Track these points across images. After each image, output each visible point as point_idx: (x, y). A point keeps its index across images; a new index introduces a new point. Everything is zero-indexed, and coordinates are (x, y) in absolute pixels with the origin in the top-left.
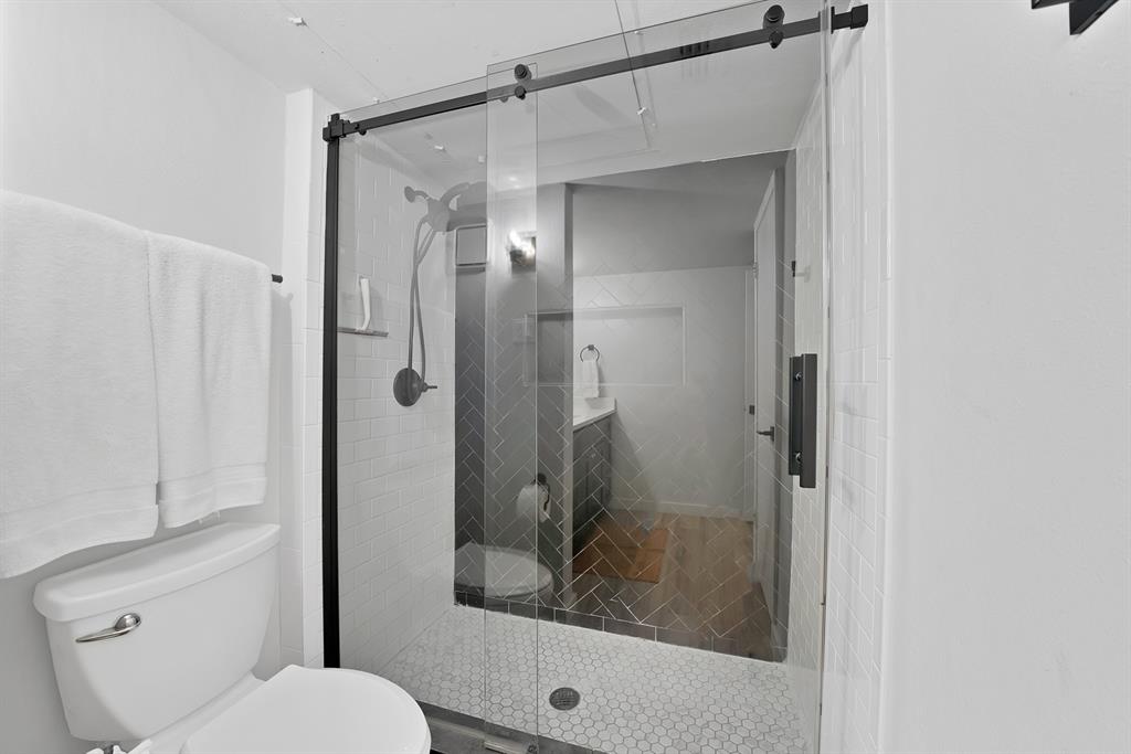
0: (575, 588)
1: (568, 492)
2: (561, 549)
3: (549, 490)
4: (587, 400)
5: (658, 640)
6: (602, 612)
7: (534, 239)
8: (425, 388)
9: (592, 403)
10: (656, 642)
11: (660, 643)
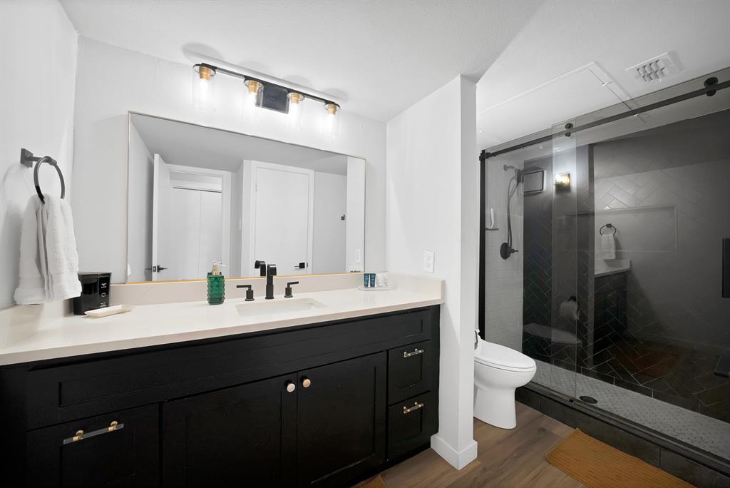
0: (595, 358)
1: (591, 306)
2: (586, 337)
3: (579, 304)
4: (605, 261)
5: (654, 397)
6: (613, 374)
7: (569, 175)
8: (513, 251)
9: (608, 262)
10: (652, 398)
11: (656, 400)
